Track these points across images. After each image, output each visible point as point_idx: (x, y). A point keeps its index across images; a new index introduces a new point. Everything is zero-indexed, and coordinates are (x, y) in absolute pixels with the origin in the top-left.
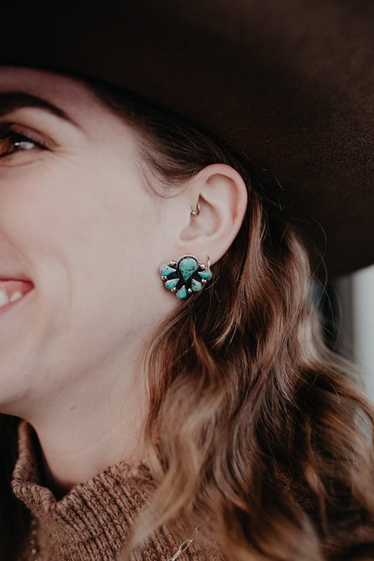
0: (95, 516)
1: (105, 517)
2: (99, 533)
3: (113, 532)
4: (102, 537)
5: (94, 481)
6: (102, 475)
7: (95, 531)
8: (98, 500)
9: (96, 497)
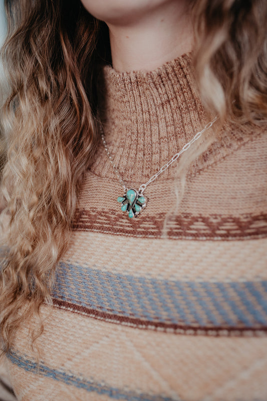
0: (172, 85)
1: (178, 86)
2: (173, 96)
3: (182, 97)
4: (174, 100)
5: (175, 60)
6: (181, 58)
7: (171, 94)
8: (176, 75)
9: (175, 72)
